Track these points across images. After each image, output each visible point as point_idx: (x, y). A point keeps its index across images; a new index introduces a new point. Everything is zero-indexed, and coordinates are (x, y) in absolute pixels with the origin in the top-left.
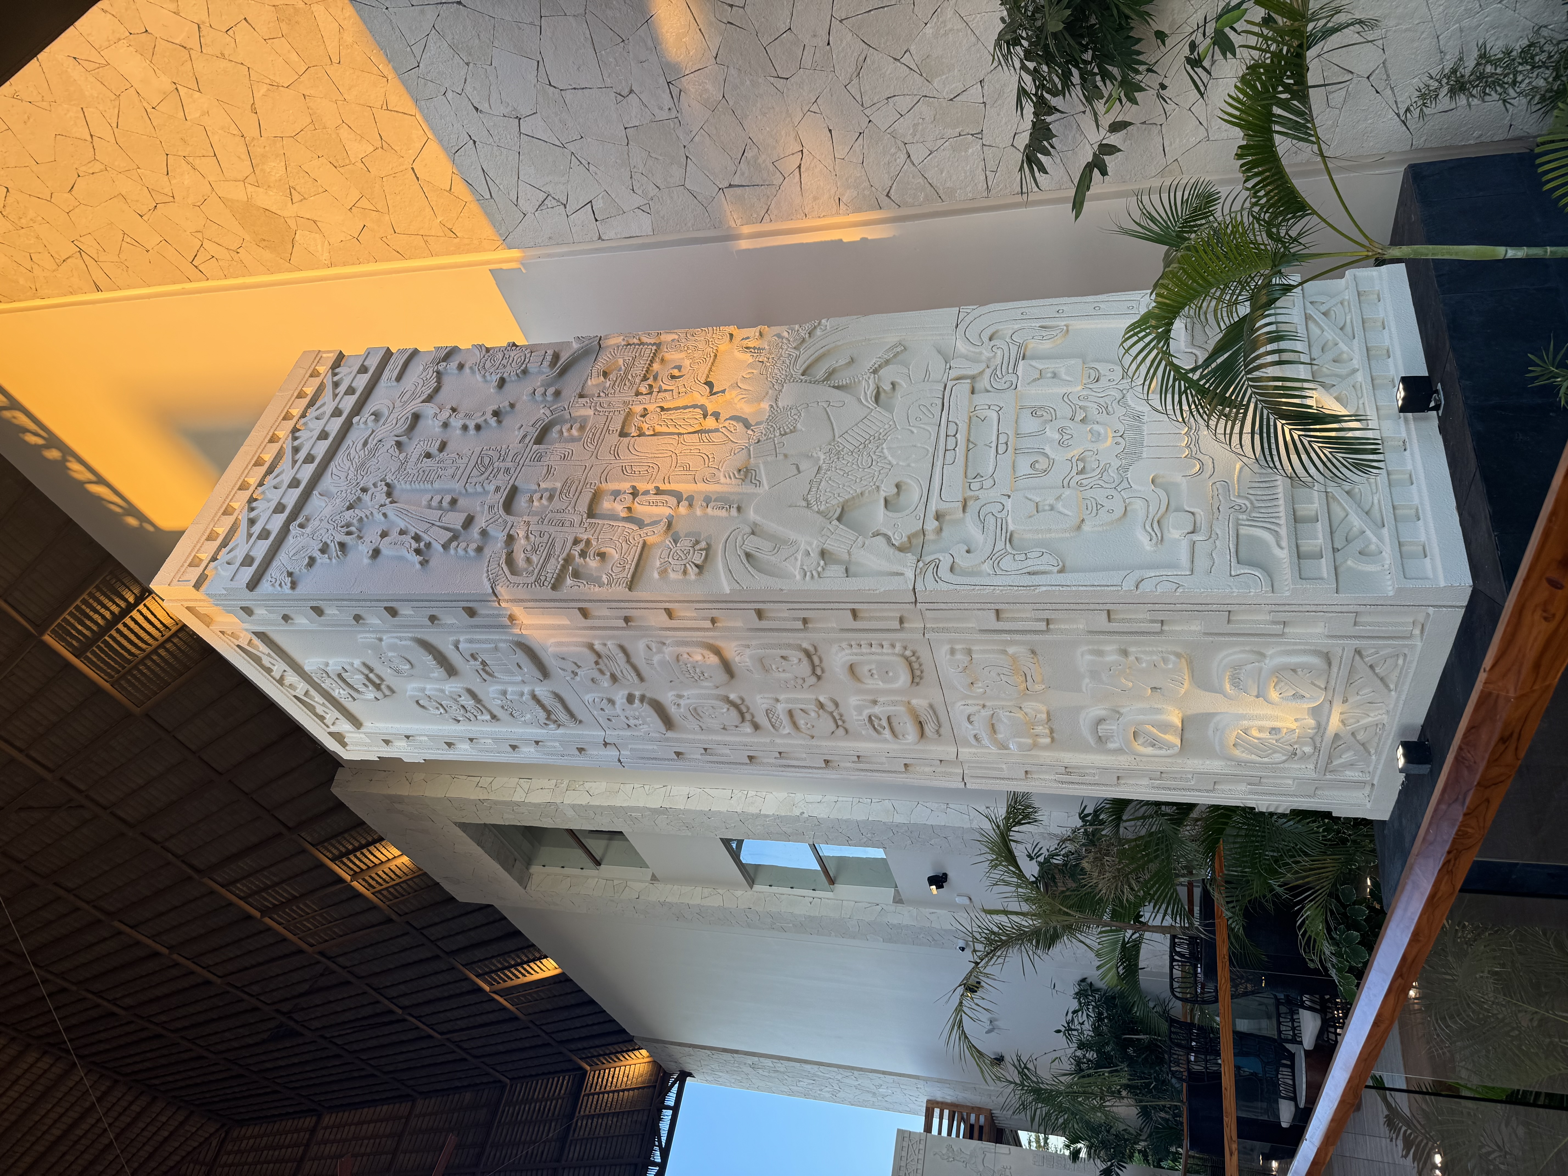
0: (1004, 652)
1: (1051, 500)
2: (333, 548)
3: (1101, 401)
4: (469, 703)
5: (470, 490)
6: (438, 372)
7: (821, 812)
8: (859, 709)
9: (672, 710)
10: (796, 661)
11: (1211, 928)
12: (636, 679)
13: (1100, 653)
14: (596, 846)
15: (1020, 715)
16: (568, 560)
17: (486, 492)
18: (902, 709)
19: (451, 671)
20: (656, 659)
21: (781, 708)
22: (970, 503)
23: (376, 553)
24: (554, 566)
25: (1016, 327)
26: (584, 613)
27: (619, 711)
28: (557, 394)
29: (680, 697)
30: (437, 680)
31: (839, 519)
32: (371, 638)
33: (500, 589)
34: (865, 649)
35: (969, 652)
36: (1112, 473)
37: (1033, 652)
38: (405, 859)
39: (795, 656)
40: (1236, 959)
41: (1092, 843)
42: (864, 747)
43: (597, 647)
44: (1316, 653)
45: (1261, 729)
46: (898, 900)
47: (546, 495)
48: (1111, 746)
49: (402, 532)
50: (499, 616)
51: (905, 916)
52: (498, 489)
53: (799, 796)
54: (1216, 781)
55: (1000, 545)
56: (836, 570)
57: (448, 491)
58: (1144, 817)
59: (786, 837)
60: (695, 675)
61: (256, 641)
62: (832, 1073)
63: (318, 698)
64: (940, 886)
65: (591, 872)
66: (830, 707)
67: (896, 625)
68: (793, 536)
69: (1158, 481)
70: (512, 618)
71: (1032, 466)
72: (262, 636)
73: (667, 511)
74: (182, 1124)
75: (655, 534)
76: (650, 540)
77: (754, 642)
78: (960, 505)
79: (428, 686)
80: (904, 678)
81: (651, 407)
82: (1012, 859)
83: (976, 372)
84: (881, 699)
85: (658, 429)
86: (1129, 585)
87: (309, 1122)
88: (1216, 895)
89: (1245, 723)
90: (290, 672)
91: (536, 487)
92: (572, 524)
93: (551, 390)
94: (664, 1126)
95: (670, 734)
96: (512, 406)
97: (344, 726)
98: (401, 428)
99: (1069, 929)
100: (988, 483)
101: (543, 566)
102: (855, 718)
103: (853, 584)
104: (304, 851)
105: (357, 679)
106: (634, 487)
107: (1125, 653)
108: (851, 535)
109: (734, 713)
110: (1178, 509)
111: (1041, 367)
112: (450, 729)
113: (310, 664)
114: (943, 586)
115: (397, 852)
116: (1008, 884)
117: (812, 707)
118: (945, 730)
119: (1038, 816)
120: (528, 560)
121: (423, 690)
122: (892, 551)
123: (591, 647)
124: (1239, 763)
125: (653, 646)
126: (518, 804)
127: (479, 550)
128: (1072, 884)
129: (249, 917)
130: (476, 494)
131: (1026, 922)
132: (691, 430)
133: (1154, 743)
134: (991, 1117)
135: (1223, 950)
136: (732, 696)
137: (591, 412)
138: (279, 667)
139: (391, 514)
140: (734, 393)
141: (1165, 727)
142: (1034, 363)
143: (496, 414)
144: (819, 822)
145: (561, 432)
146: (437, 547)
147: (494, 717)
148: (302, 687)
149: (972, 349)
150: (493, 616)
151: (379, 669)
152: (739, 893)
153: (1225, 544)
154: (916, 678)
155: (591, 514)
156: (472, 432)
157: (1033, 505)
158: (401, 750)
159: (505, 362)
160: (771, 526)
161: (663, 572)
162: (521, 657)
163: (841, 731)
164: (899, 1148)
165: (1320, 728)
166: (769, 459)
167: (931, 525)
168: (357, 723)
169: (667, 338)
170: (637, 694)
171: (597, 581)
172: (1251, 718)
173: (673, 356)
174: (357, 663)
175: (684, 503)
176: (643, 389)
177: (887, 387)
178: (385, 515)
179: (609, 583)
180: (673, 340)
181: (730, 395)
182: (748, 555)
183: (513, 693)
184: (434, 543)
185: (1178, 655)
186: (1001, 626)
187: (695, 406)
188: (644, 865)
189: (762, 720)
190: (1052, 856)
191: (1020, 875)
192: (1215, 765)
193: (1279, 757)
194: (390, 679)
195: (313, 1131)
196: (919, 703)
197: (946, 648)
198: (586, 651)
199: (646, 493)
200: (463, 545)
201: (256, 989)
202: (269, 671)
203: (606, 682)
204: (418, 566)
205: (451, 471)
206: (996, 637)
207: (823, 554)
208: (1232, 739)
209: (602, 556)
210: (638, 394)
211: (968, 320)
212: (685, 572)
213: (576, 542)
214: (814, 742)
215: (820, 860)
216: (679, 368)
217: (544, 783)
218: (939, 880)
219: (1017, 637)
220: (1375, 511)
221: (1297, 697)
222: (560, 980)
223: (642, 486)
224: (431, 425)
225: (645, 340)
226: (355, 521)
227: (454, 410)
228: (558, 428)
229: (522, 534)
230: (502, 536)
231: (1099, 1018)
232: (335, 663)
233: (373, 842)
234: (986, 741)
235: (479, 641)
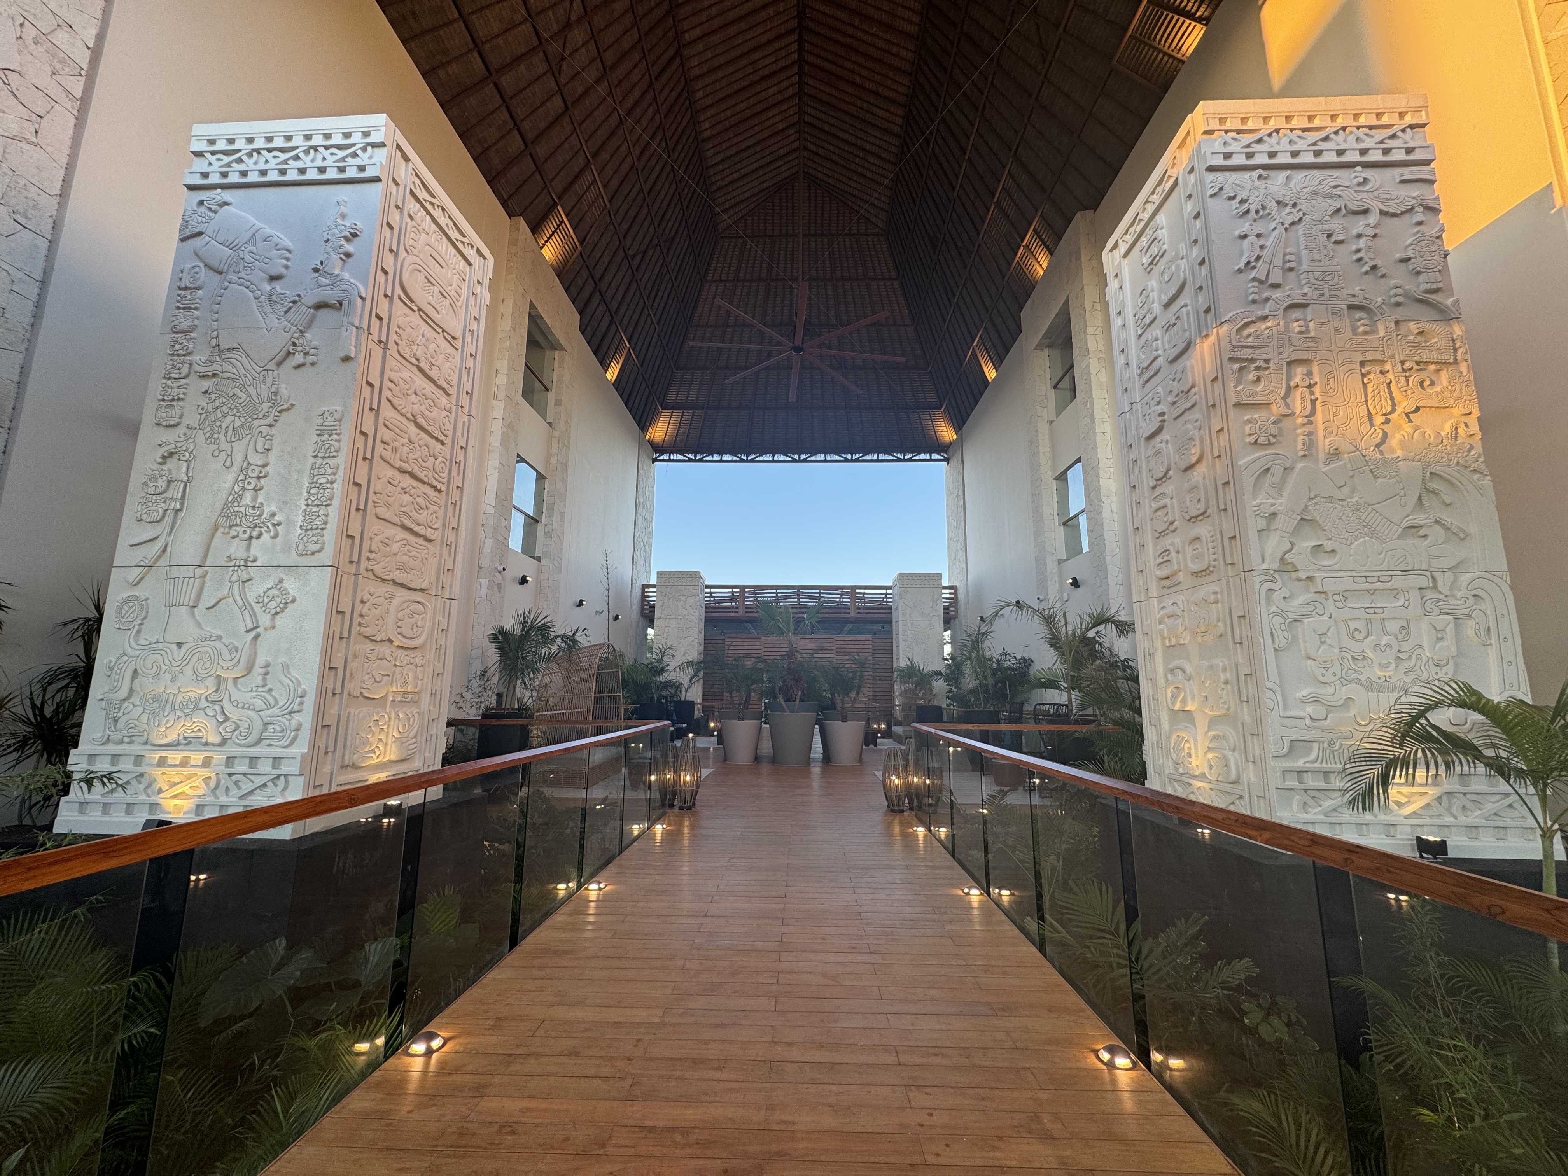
0: (1219, 621)
1: (1329, 641)
2: (1245, 207)
3: (1417, 668)
4: (1147, 320)
5: (1302, 276)
6: (1413, 208)
7: (1106, 513)
8: (1172, 544)
9: (1158, 439)
10: (1199, 506)
11: (1076, 722)
12: (1174, 416)
13: (1224, 670)
14: (1066, 383)
15: (1181, 630)
16: (1253, 360)
17: (1301, 287)
18: (1176, 567)
19: (1167, 306)
20: (1189, 426)
21: (1167, 501)
22: (1323, 596)
23: (1244, 237)
24: (1246, 353)
25: (1489, 612)
26: (1215, 379)
27: (1153, 408)
28: (1398, 304)
29: (1167, 442)
30: (1160, 299)
31: (1302, 519)
32: (1182, 252)
33: (1225, 327)
34: (1211, 545)
35: (1216, 602)
36: (1355, 675)
37: (1221, 636)
38: (1041, 272)
39: (1202, 506)
40: (1061, 733)
41: (1111, 665)
42: (1150, 549)
43: (1193, 390)
44: (1239, 777)
45: (1189, 748)
46: (1060, 562)
47: (1304, 329)
48: (1169, 676)
49: (1262, 247)
50: (1207, 328)
51: (1051, 567)
52: (1305, 295)
53: (1114, 499)
54: (1157, 726)
55: (1291, 615)
56: (1262, 524)
57: (1300, 263)
58: (1130, 691)
59: (1088, 495)
60: (1182, 449)
61: (1172, 181)
62: (962, 536)
63: (1139, 228)
64: (1071, 584)
65: (1049, 384)
66: (1172, 528)
67: (1229, 561)
68: (1285, 494)
69: (1351, 702)
70: (1207, 336)
71: (1357, 630)
72: (1176, 183)
73: (1298, 411)
74: (882, 209)
75: (1277, 409)
76: (1274, 407)
77: (1207, 481)
78: (1320, 590)
79: (1155, 293)
80: (1195, 567)
81: (1390, 376)
82: (1095, 625)
83: (1440, 589)
84: (1180, 556)
85: (1370, 387)
86: (1269, 685)
87: (893, 274)
88: (1093, 726)
89: (1192, 741)
90: (1154, 207)
91: (1309, 318)
92: (1280, 354)
93: (1400, 299)
94: (922, 456)
95: (1142, 440)
96: (1383, 276)
97: (1123, 248)
98: (1352, 207)
99: (1062, 654)
100: (1340, 605)
101: (1246, 347)
102: (1167, 542)
103: (1253, 536)
104: (1037, 210)
105: (1154, 250)
106: (1316, 383)
107: (1226, 683)
108: (1291, 529)
109: (1161, 475)
110: (1328, 712)
111: (1448, 630)
112: (1129, 312)
113: (1161, 219)
114: (1257, 587)
115: (1045, 265)
116: (1082, 624)
117: (1171, 519)
118: (1166, 591)
119: (1122, 637)
120: (1249, 336)
121: (1153, 291)
122: (1280, 554)
123: (1193, 386)
124: (1168, 738)
125: (1198, 423)
126: (1085, 331)
127: (1254, 302)
128: (1085, 655)
129: (993, 196)
130: (1300, 281)
131: (1063, 634)
132: (1371, 408)
133: (1174, 697)
134: (955, 618)
135: (1064, 728)
136: (1171, 473)
137: (1382, 334)
138: (1156, 199)
139: (1276, 232)
140: (1410, 430)
141: (1184, 702)
142: (1452, 625)
143: (1374, 268)
144: (1100, 513)
145: (1360, 319)
146: (1253, 274)
147: (1140, 336)
148: (1146, 216)
149: (1464, 584)
150: (1207, 324)
151: (1163, 262)
152: (1050, 473)
153: (1307, 735)
154: (1196, 574)
155: (1289, 363)
156: (1355, 257)
157: (1324, 631)
158: (1113, 285)
159: (1427, 254)
160: (1292, 480)
161: (1249, 421)
162: (1181, 346)
163: (1157, 535)
164: (934, 575)
165: (1195, 777)
166: (1349, 466)
167: (1303, 575)
168: (1125, 256)
169: (1463, 367)
170: (1166, 417)
171: (1239, 382)
172: (1196, 745)
173: (1444, 377)
174: (1165, 247)
175: (1306, 420)
176: (1407, 365)
177: (1422, 532)
178: (1275, 229)
179: (1237, 392)
180: (1461, 372)
181: (1408, 428)
182: (1268, 470)
183: (1157, 345)
184: (1255, 271)
185: (1228, 709)
186: (1235, 620)
187: (1394, 405)
188: (1058, 414)
189: (1158, 491)
190: (1100, 644)
191: (1088, 630)
192: (1165, 725)
193: (1174, 756)
194: (1157, 270)
195: (890, 279)
196: (1181, 577)
197: (1218, 589)
198: (1190, 384)
199: (1312, 393)
200: (1256, 290)
201: (955, 217)
202: (1153, 193)
203: (1171, 399)
204: (1237, 268)
205: (1317, 257)
206: (1228, 616)
207: (1274, 514)
208: (1182, 735)
209: (1258, 380)
210: (1403, 362)
211: (1495, 579)
212: (1250, 435)
213: (1267, 361)
214: (1149, 522)
215: (1077, 516)
216: (1432, 383)
217: (1101, 343)
218: (1075, 583)
219: (1229, 628)
220: (1335, 814)
221: (1211, 767)
222: (985, 382)
223: (1317, 390)
224: (1360, 225)
225: (1460, 352)
226: (1267, 211)
227: (1375, 236)
228: (1365, 315)
229: (1269, 324)
230: (1267, 311)
231: (1014, 670)
232: (1163, 234)
233: (1049, 249)
234: (1162, 613)
235: (1188, 319)
